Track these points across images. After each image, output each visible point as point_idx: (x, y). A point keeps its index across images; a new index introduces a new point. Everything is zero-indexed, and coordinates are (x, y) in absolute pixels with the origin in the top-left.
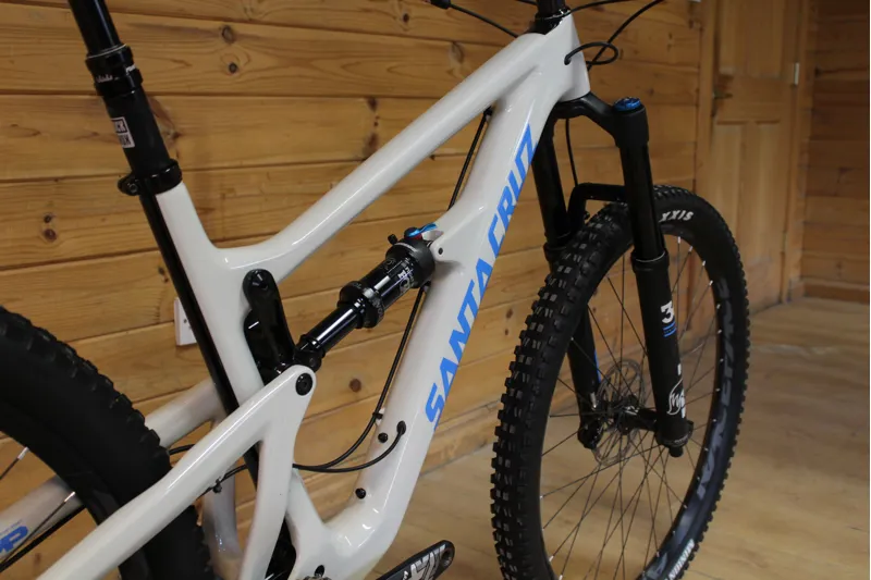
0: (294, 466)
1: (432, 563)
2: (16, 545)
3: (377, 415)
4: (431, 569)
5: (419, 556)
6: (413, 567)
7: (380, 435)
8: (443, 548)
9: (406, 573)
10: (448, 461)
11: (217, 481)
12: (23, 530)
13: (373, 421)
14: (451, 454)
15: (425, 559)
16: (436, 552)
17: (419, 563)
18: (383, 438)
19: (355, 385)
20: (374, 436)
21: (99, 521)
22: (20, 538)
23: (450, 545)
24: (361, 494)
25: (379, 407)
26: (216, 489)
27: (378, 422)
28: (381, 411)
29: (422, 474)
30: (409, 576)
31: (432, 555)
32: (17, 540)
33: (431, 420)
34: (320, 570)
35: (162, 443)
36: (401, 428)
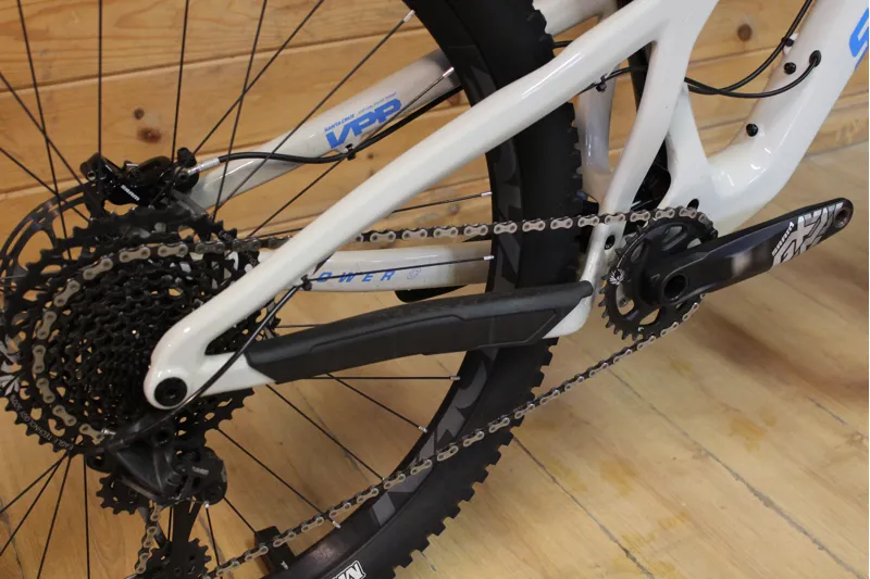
0: (686, 80)
1: (824, 219)
2: (388, 118)
3: (787, 42)
4: (822, 225)
5: (810, 209)
6: (801, 219)
7: (787, 65)
8: (839, 206)
9: (792, 224)
10: (844, 145)
11: (603, 78)
12: (396, 103)
13: (780, 48)
14: (849, 135)
15: (817, 213)
16: (831, 208)
17: (808, 216)
18: (790, 68)
19: (745, 33)
20: (780, 65)
21: (473, 103)
22: (392, 111)
23: (848, 205)
24: (752, 130)
25: (791, 31)
26: (600, 87)
27: (787, 49)
28: (793, 37)
29: (807, 155)
30: (795, 229)
31: (825, 210)
32: (388, 113)
33: (854, 54)
34: (694, 204)
35: (547, 30)
36: (815, 59)
